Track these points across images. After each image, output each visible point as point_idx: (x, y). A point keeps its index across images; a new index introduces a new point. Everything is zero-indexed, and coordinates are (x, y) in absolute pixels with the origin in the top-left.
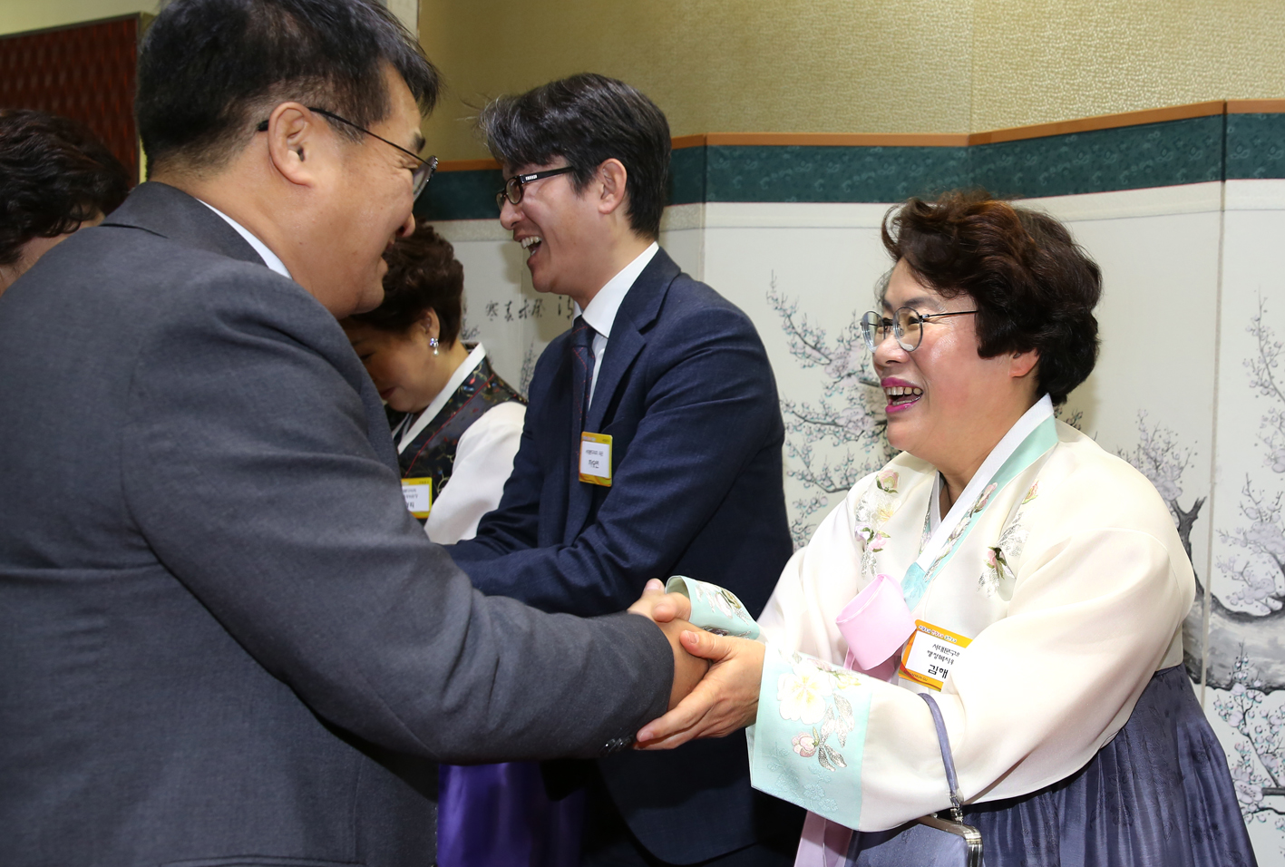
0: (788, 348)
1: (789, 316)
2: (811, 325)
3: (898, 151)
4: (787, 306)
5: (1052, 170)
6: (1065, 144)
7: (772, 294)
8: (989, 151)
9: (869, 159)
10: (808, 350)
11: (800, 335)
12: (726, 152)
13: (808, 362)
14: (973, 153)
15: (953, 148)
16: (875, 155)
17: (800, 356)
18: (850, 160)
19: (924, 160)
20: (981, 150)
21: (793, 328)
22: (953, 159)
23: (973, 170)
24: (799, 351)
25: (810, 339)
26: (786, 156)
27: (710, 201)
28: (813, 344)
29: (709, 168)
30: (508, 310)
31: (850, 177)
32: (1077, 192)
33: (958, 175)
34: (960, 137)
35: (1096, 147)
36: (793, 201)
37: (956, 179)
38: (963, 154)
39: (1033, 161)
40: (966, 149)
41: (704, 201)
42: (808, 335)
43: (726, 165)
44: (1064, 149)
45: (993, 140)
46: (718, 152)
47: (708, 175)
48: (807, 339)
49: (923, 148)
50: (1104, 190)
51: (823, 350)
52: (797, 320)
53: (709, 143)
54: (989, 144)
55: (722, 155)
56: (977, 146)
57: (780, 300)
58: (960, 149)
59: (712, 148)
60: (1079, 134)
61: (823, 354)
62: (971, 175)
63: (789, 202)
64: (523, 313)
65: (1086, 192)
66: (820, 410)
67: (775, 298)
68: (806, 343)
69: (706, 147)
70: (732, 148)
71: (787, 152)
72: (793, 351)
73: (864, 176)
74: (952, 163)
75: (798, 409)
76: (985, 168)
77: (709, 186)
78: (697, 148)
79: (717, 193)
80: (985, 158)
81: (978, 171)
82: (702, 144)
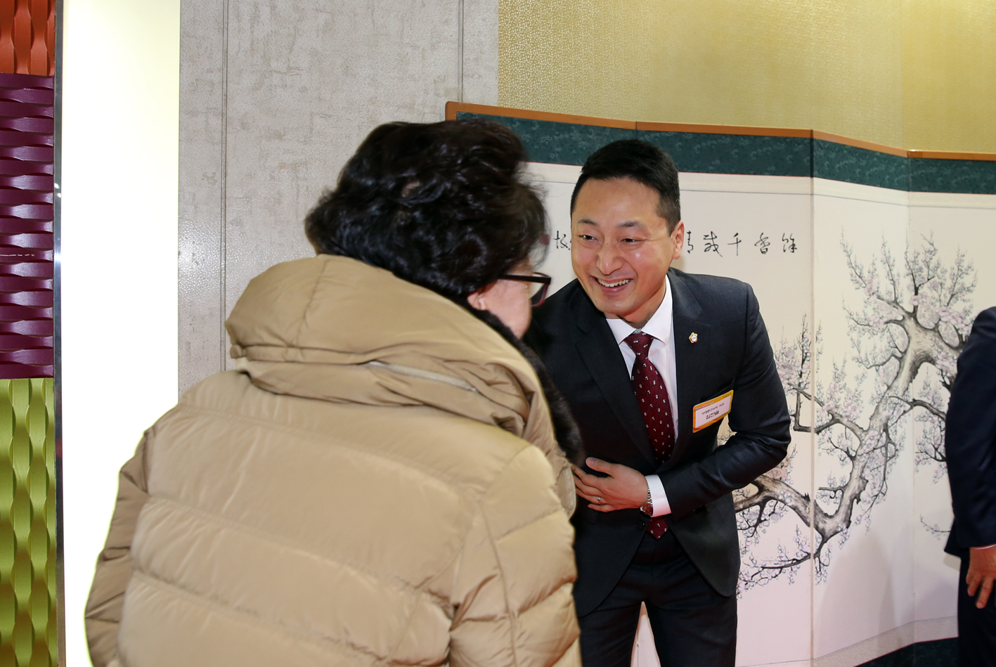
0: (850, 276)
1: (849, 256)
2: (858, 263)
3: (885, 156)
4: (848, 249)
5: (959, 178)
6: (965, 165)
7: (841, 242)
8: (921, 162)
9: (875, 159)
10: (858, 278)
11: (854, 269)
12: (822, 145)
13: (857, 286)
14: (912, 162)
16: (877, 157)
17: (855, 282)
18: (869, 159)
19: (894, 163)
20: (917, 161)
21: (851, 264)
22: (903, 164)
23: (912, 172)
25: (858, 271)
27: (816, 176)
28: (860, 274)
29: (814, 154)
31: (869, 169)
32: (973, 192)
33: (905, 174)
34: (903, 151)
35: (982, 169)
36: (849, 181)
37: (905, 176)
38: (907, 162)
39: (948, 172)
40: (907, 159)
41: (813, 176)
42: (858, 268)
43: (822, 153)
44: (965, 168)
45: (924, 156)
46: (819, 142)
47: (814, 159)
49: (893, 156)
50: (988, 193)
51: (863, 278)
52: (852, 259)
53: (815, 137)
54: (922, 159)
55: (820, 146)
56: (914, 158)
57: (846, 246)
59: (815, 140)
60: (973, 161)
61: (863, 281)
62: (911, 175)
63: (847, 181)
65: (979, 193)
66: (863, 317)
67: (844, 244)
68: (856, 273)
69: (812, 140)
71: (846, 149)
72: (852, 278)
73: (874, 169)
74: (903, 166)
75: (855, 317)
76: (920, 172)
77: (815, 165)
78: (805, 139)
79: (818, 171)
80: (919, 166)
81: (915, 173)
82: (809, 136)
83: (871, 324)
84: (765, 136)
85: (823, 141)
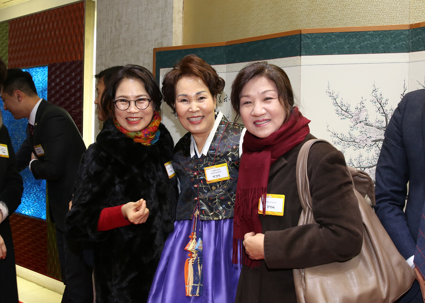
0: (335, 111)
1: (335, 99)
2: (344, 103)
3: (380, 32)
4: (334, 95)
7: (328, 91)
8: (419, 30)
9: (367, 36)
10: (343, 112)
11: (340, 107)
12: (309, 36)
13: (343, 117)
14: (412, 32)
15: (403, 30)
16: (370, 34)
17: (340, 115)
18: (360, 37)
19: (390, 36)
21: (337, 104)
22: (403, 35)
24: (339, 113)
25: (344, 108)
26: (333, 36)
27: (303, 55)
28: (345, 110)
29: (302, 42)
30: (220, 99)
31: (360, 44)
33: (405, 41)
34: (406, 25)
36: (337, 54)
37: (404, 42)
38: (407, 32)
40: (409, 30)
41: (300, 56)
42: (343, 106)
43: (309, 41)
45: (421, 26)
46: (305, 35)
47: (302, 45)
48: (342, 108)
49: (390, 31)
51: (349, 112)
52: (338, 100)
54: (419, 28)
55: (308, 37)
56: (414, 29)
57: (331, 93)
58: (406, 30)
59: (303, 34)
61: (349, 114)
62: (411, 40)
63: (335, 54)
64: (226, 100)
66: (348, 136)
67: (329, 92)
68: (342, 110)
69: (301, 34)
70: (311, 34)
71: (334, 35)
72: (337, 113)
73: (366, 43)
74: (403, 36)
75: (339, 136)
76: (417, 38)
77: (302, 49)
78: (297, 35)
79: (306, 52)
80: (417, 33)
81: (414, 39)
82: (299, 33)
83: (357, 141)
84: (278, 38)
85: (310, 34)
